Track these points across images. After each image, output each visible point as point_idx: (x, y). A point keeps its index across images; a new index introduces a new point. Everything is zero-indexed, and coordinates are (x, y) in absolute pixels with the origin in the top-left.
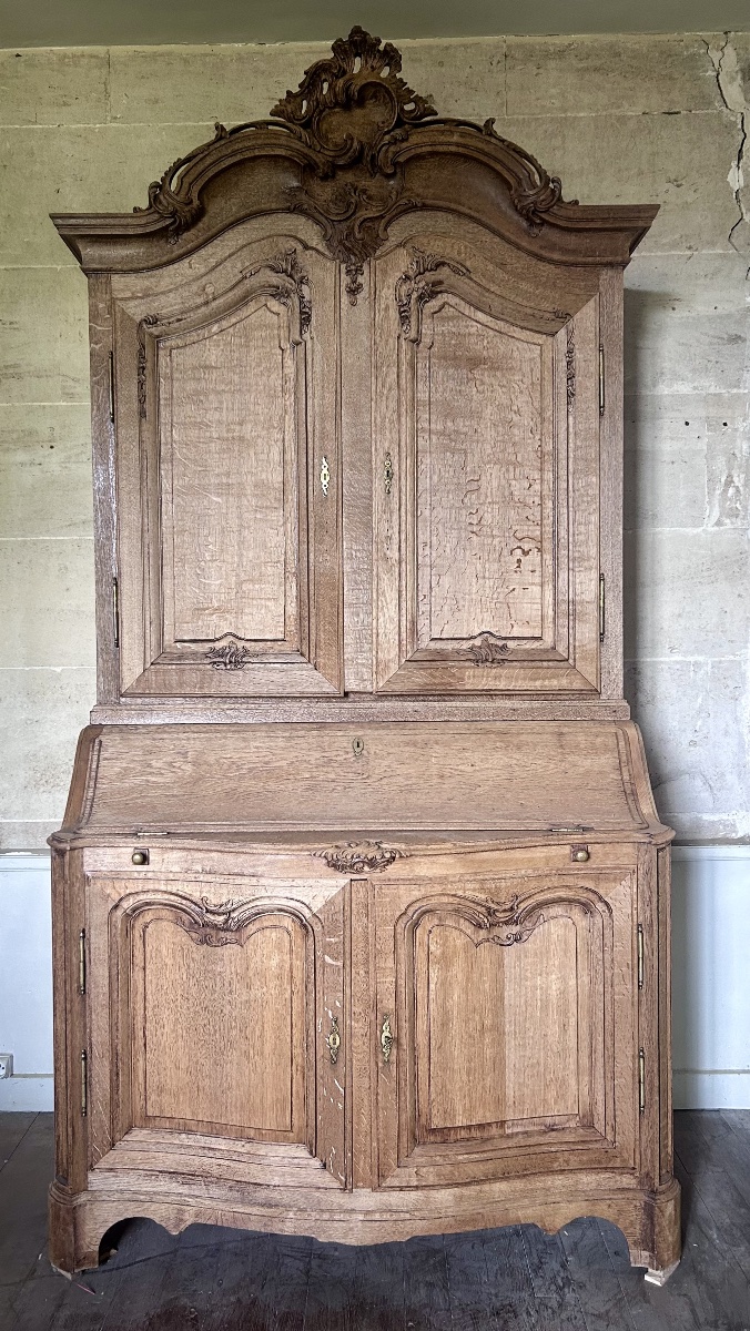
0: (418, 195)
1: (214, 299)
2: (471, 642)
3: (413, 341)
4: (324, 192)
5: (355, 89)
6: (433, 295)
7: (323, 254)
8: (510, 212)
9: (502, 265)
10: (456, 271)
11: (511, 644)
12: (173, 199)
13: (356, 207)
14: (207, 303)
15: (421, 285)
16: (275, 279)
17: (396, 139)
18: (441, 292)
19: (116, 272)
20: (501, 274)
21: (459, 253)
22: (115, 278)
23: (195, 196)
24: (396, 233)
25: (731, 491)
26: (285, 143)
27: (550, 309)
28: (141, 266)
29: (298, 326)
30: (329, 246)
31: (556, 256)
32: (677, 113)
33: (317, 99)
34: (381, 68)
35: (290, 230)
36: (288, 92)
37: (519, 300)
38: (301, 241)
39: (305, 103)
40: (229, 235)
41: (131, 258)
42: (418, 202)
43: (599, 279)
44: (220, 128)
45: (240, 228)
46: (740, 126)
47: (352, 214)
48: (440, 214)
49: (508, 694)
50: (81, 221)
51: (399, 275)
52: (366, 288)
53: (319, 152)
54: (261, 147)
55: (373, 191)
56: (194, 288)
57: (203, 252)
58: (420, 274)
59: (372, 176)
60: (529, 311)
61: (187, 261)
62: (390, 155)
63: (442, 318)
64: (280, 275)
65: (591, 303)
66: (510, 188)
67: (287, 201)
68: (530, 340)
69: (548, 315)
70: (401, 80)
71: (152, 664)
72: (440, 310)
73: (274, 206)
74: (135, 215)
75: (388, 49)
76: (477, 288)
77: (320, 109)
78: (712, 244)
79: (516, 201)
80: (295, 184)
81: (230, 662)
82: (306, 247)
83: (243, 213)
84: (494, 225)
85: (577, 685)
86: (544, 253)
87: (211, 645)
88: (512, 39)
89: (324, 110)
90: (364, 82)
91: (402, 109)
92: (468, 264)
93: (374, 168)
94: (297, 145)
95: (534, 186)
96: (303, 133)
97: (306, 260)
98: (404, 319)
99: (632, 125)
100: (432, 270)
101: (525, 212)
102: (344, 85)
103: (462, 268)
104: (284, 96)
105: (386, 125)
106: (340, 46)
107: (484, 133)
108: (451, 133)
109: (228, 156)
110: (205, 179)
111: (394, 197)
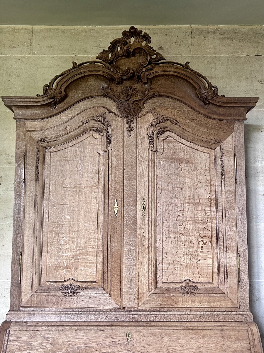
0: (157, 91)
1: (70, 132)
2: (181, 284)
3: (155, 151)
4: (118, 89)
5: (131, 50)
6: (163, 132)
7: (117, 115)
8: (196, 98)
9: (192, 120)
10: (173, 123)
12: (54, 91)
13: (131, 96)
14: (67, 134)
15: (158, 128)
16: (96, 125)
17: (148, 69)
18: (167, 131)
19: (28, 119)
20: (192, 124)
21: (174, 115)
22: (28, 122)
23: (63, 90)
24: (148, 106)
26: (101, 70)
27: (213, 139)
28: (39, 117)
29: (106, 144)
30: (120, 111)
31: (215, 117)
32: (260, 55)
33: (115, 53)
34: (142, 42)
35: (103, 104)
36: (104, 50)
37: (200, 135)
38: (108, 109)
39: (110, 54)
40: (78, 105)
41: (35, 115)
42: (157, 93)
43: (233, 126)
44: (75, 63)
45: (82, 103)
47: (130, 98)
48: (166, 98)
49: (198, 309)
50: (14, 100)
51: (149, 124)
52: (135, 129)
53: (116, 74)
54: (91, 71)
55: (138, 89)
56: (62, 127)
57: (66, 112)
58: (158, 123)
59: (138, 83)
60: (204, 139)
61: (59, 116)
62: (146, 75)
63: (167, 142)
64: (98, 123)
65: (231, 137)
66: (196, 89)
67: (102, 92)
68: (204, 151)
69: (212, 141)
70: (150, 46)
71: (35, 292)
72: (166, 139)
73: (96, 94)
74: (37, 97)
75: (145, 35)
76: (182, 130)
77: (117, 57)
79: (198, 95)
80: (106, 86)
81: (71, 292)
82: (110, 112)
83: (83, 97)
85: (230, 305)
86: (210, 115)
87: (63, 284)
88: (194, 26)
89: (118, 57)
90: (135, 47)
91: (151, 58)
92: (178, 120)
93: (139, 80)
94: (107, 71)
95: (206, 89)
96: (109, 66)
97: (110, 117)
98: (151, 142)
99: (242, 59)
100: (163, 122)
101: (202, 99)
102: (127, 48)
103: (176, 122)
104: (102, 51)
105: (144, 63)
106: (125, 33)
107: (185, 67)
108: (172, 67)
109: (77, 74)
110: (68, 83)
111: (147, 92)
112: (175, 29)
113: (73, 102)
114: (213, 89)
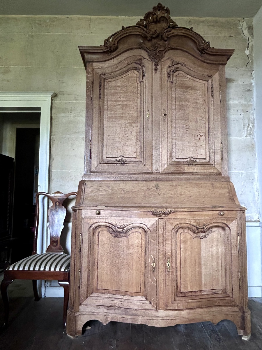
0: (173, 46)
1: (120, 70)
2: (187, 160)
3: (171, 82)
4: (148, 44)
5: (158, 17)
6: (176, 71)
7: (148, 60)
8: (196, 50)
9: (194, 63)
10: (182, 65)
11: (198, 160)
12: (111, 43)
13: (157, 48)
14: (118, 71)
15: (174, 68)
16: (136, 66)
17: (168, 31)
18: (178, 70)
19: (95, 62)
20: (194, 66)
21: (183, 61)
23: (116, 43)
24: (167, 55)
25: (249, 128)
27: (207, 74)
28: (101, 60)
29: (142, 77)
30: (150, 57)
31: (208, 61)
32: (232, 36)
33: (148, 21)
34: (165, 13)
35: (140, 54)
36: (141, 19)
37: (198, 72)
39: (145, 22)
40: (124, 54)
41: (98, 58)
43: (219, 68)
44: (123, 27)
45: (127, 52)
46: (248, 40)
47: (156, 49)
48: (178, 50)
49: (197, 174)
50: (86, 48)
51: (168, 66)
52: (159, 69)
53: (148, 33)
54: (133, 32)
55: (161, 44)
56: (115, 67)
57: (117, 58)
58: (173, 66)
59: (161, 40)
60: (201, 75)
61: (113, 60)
62: (166, 35)
63: (179, 77)
64: (137, 64)
66: (197, 44)
67: (139, 46)
68: (202, 82)
69: (206, 76)
70: (170, 17)
71: (100, 163)
72: (178, 75)
73: (136, 47)
74: (100, 47)
75: (167, 9)
76: (188, 69)
77: (149, 23)
78: (242, 67)
79: (198, 47)
80: (142, 42)
81: (122, 163)
82: (144, 58)
83: (128, 48)
84: (192, 53)
85: (215, 171)
86: (205, 61)
87: (116, 159)
88: (191, 18)
90: (161, 16)
91: (170, 24)
92: (185, 63)
94: (143, 32)
95: (203, 43)
96: (145, 29)
97: (144, 61)
98: (169, 76)
99: (221, 39)
100: (176, 65)
101: (200, 50)
102: (156, 17)
103: (184, 64)
105: (166, 27)
106: (155, 7)
107: (190, 30)
108: (182, 30)
109: (125, 34)
110: (119, 39)
111: (167, 46)
114: (207, 43)
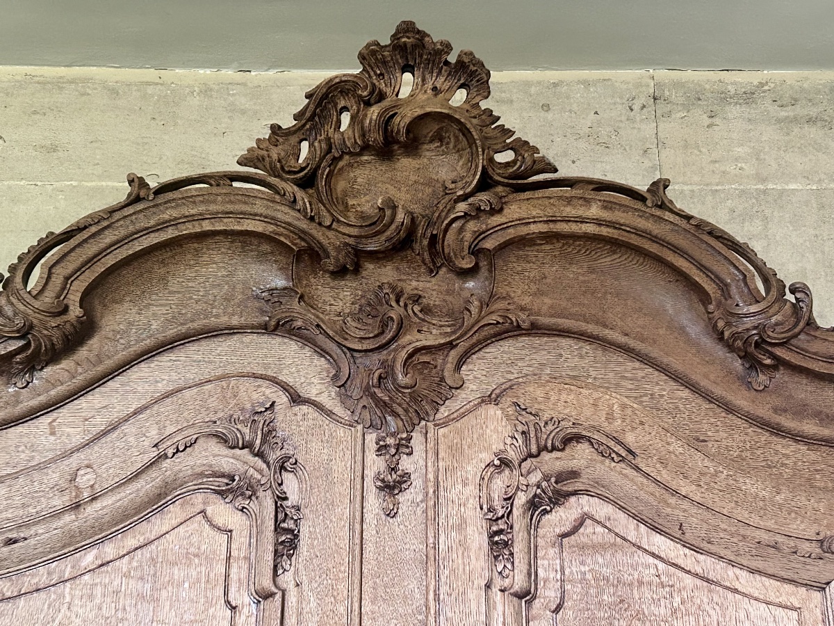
0: (523, 309)
1: (94, 499)
4: (337, 298)
5: (401, 122)
6: (559, 498)
7: (329, 413)
8: (708, 342)
9: (698, 442)
10: (605, 453)
12: (26, 304)
14: (76, 507)
15: (535, 478)
16: (227, 460)
17: (479, 209)
18: (575, 493)
20: (700, 461)
21: (610, 417)
23: (74, 298)
24: (479, 374)
26: (262, 211)
27: (810, 534)
29: (270, 557)
30: (344, 398)
31: (810, 427)
33: (328, 139)
34: (451, 91)
35: (266, 366)
36: (275, 129)
37: (742, 514)
38: (285, 387)
39: (305, 146)
40: (136, 373)
42: (524, 319)
44: (137, 182)
45: (165, 360)
47: (394, 339)
48: (564, 342)
51: (487, 457)
52: (417, 481)
53: (329, 227)
54: (214, 216)
55: (432, 299)
56: (54, 476)
57: (82, 403)
58: (531, 456)
59: (433, 271)
60: (765, 537)
61: (45, 420)
62: (468, 236)
63: (582, 547)
64: (237, 451)
67: (263, 312)
68: (772, 598)
69: (806, 547)
70: (489, 111)
72: (574, 530)
73: (235, 321)
75: (466, 60)
76: (652, 487)
77: (333, 156)
79: (721, 324)
80: (280, 282)
82: (296, 399)
83: (172, 332)
84: (676, 363)
88: (662, 74)
89: (341, 158)
90: (419, 112)
91: (491, 160)
92: (630, 439)
93: (437, 258)
94: (286, 214)
96: (300, 194)
97: (294, 424)
98: (499, 545)
100: (554, 449)
101: (739, 343)
102: (380, 115)
103: (618, 448)
104: (266, 133)
105: (460, 184)
106: (373, 53)
107: (649, 203)
108: (587, 201)
109: (148, 231)
110: (100, 268)
111: (474, 310)
112: (587, 83)
113: (121, 356)
114: (790, 297)
